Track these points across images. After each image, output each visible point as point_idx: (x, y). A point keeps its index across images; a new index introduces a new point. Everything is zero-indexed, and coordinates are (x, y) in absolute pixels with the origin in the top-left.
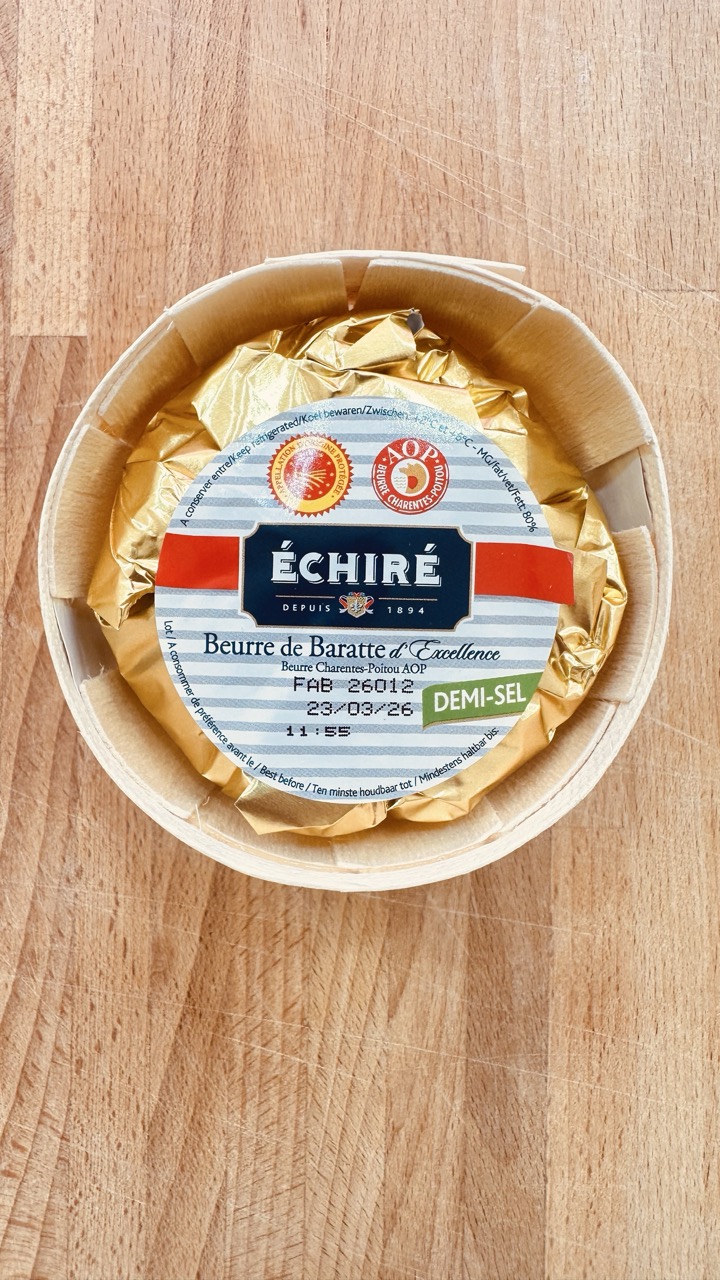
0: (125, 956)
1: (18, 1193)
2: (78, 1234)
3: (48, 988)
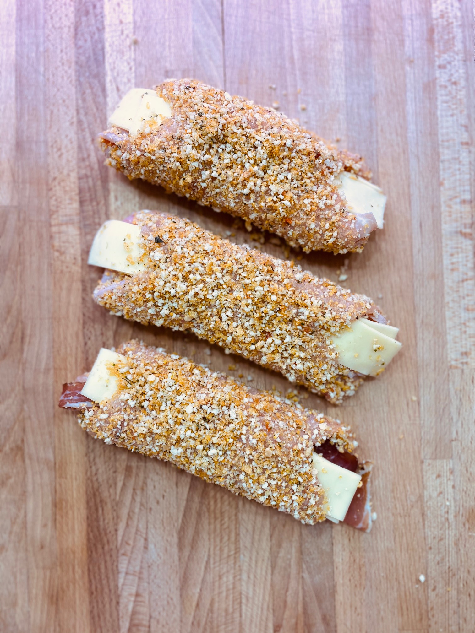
1: (129, 562)
2: (152, 577)
3: (137, 481)
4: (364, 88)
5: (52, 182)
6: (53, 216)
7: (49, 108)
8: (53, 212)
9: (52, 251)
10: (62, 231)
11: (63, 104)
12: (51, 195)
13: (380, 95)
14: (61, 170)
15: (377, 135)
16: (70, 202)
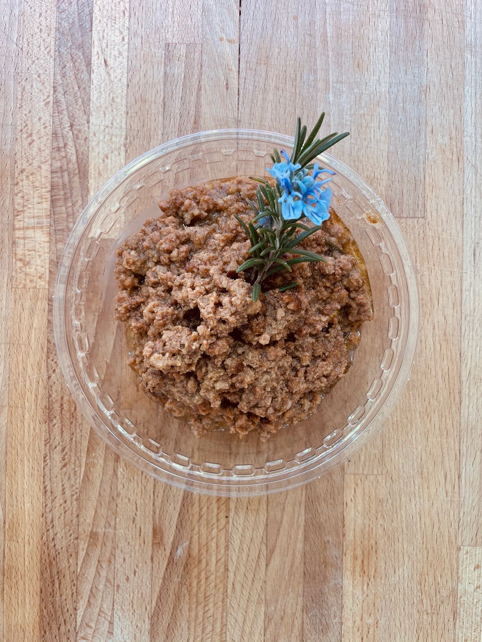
0: (140, 535)
3: (103, 551)
4: (412, 78)
5: (19, 174)
6: (18, 217)
7: (20, 84)
8: (18, 212)
9: (14, 260)
10: (28, 236)
11: (38, 79)
12: (16, 191)
13: (432, 87)
14: (31, 161)
15: (426, 137)
16: (40, 201)
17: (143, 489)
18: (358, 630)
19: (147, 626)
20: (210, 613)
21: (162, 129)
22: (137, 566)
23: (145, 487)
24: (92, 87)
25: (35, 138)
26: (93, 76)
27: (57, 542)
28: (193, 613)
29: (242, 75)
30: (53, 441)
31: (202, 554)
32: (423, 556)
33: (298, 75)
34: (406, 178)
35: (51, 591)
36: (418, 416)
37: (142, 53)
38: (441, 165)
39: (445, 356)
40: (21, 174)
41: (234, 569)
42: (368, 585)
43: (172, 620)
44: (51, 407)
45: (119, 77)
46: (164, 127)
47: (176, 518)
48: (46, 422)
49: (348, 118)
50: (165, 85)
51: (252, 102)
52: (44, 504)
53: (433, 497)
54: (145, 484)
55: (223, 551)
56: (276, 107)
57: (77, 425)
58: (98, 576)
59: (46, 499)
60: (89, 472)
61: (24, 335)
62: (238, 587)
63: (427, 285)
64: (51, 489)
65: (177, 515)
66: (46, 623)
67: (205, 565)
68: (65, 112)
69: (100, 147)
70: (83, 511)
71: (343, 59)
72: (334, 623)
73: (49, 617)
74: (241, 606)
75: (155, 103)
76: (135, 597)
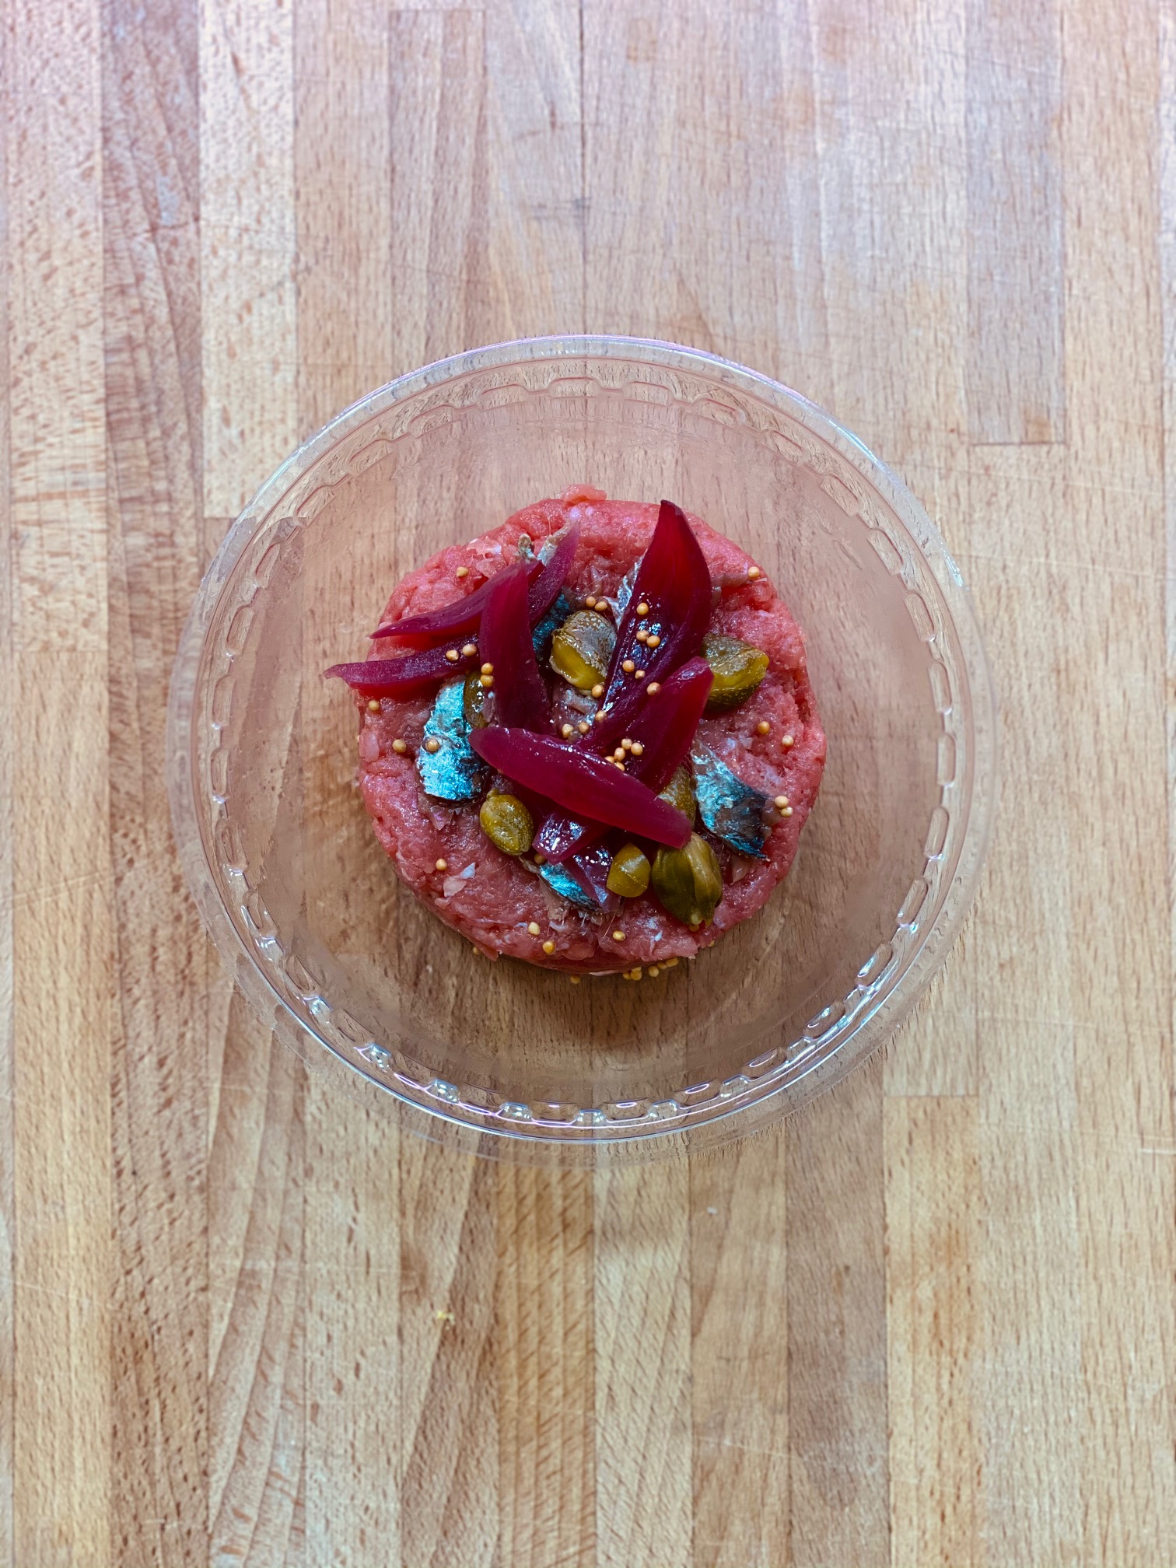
0: (368, 1273)
3: (274, 1317)
4: (1025, 86)
5: (21, 358)
6: (21, 470)
7: (15, 122)
8: (22, 455)
9: (16, 581)
10: (51, 518)
11: (61, 109)
12: (15, 402)
13: (1075, 109)
14: (49, 324)
15: (1063, 236)
16: (78, 426)
17: (371, 1154)
18: (932, 1493)
19: (393, 1506)
20: (555, 1462)
21: (388, 233)
22: (362, 1353)
23: (375, 1151)
24: (203, 127)
25: (57, 261)
26: (204, 99)
27: (153, 1299)
28: (510, 1469)
29: (591, 90)
30: (135, 1044)
31: (528, 1315)
32: (1089, 1299)
33: (735, 86)
34: (1015, 343)
35: (141, 1428)
36: (1064, 942)
37: (331, 37)
38: (1103, 306)
39: (1128, 793)
40: (26, 358)
41: (610, 1348)
42: (952, 1375)
43: (458, 1487)
44: (126, 957)
45: (272, 102)
46: (395, 228)
47: (459, 1226)
48: (113, 996)
49: (865, 193)
50: (392, 118)
51: (618, 158)
52: (117, 1207)
53: (1108, 1147)
54: (377, 1143)
55: (580, 1304)
56: (679, 169)
57: (197, 998)
58: (263, 1382)
59: (120, 1193)
60: (229, 1119)
61: (49, 772)
62: (622, 1394)
63: (1076, 609)
64: (134, 1164)
65: (461, 1216)
66: (129, 1518)
67: (536, 1341)
68: (135, 195)
69: (231, 281)
70: (218, 1218)
71: (847, 43)
72: (870, 1478)
73: (137, 1499)
74: (631, 1442)
75: (369, 167)
76: (360, 1433)
